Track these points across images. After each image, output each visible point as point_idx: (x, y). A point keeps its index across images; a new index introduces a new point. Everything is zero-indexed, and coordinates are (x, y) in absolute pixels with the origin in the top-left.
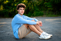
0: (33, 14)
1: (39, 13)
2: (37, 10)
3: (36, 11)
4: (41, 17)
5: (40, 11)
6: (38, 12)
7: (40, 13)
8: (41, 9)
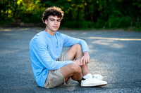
0: (106, 23)
1: (121, 20)
2: (116, 13)
3: (113, 16)
4: (123, 30)
5: (124, 17)
6: (117, 19)
7: (122, 22)
8: (125, 12)
